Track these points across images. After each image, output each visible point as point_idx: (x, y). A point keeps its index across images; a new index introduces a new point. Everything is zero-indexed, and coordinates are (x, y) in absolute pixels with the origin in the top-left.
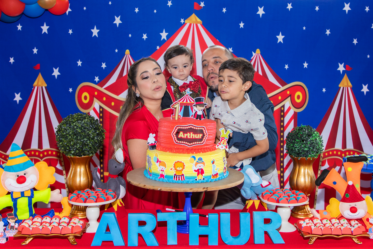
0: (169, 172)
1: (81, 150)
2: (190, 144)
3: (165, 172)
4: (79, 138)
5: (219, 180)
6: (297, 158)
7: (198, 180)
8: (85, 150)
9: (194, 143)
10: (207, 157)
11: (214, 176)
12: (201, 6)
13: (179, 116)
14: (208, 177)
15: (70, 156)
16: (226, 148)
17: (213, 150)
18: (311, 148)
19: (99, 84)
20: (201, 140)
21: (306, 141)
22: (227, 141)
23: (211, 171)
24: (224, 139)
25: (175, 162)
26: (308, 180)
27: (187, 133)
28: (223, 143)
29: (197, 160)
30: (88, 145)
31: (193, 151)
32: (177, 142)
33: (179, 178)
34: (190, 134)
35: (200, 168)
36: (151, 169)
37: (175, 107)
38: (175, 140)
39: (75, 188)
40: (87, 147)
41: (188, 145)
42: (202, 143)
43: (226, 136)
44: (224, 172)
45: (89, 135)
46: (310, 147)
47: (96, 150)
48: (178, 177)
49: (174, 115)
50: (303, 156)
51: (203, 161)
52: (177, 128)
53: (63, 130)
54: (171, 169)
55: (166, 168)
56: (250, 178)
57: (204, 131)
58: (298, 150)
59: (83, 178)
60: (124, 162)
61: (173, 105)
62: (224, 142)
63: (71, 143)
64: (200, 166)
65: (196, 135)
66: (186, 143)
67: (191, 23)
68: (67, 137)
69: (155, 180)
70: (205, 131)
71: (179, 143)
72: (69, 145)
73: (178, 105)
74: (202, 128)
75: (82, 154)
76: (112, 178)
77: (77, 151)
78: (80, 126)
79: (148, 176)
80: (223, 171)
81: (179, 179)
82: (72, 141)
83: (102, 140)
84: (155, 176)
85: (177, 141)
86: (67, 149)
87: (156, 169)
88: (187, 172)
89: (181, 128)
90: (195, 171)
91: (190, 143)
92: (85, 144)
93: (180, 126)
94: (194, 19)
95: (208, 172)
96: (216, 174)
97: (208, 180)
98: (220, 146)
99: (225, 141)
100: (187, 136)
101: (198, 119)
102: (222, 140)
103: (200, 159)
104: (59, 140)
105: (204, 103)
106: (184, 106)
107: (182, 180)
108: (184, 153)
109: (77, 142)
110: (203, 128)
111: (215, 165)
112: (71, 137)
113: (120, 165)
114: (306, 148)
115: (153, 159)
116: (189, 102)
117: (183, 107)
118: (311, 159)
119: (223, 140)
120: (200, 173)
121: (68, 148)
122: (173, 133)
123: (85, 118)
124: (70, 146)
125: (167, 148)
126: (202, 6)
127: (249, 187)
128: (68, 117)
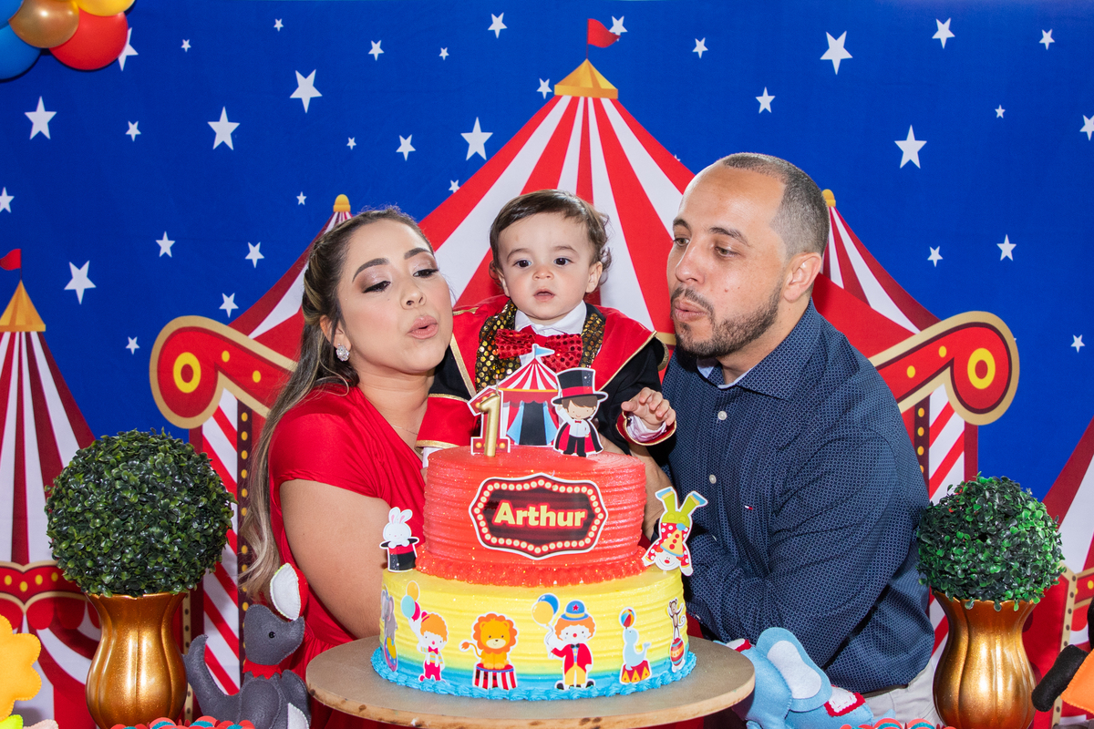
0: (459, 656)
1: (137, 571)
2: (538, 550)
3: (443, 657)
4: (133, 526)
5: (652, 686)
6: (962, 604)
7: (566, 687)
8: (155, 572)
9: (552, 546)
10: (603, 600)
11: (631, 674)
12: (614, 34)
13: (499, 441)
14: (608, 676)
15: (99, 593)
16: (684, 563)
17: (629, 573)
18: (1016, 565)
19: (236, 321)
20: (580, 533)
21: (996, 536)
22: (686, 536)
23: (618, 653)
24: (675, 528)
25: (481, 619)
26: (1006, 686)
27: (525, 508)
28: (672, 547)
29: (562, 609)
30: (164, 552)
31: (549, 577)
32: (489, 543)
33: (495, 678)
34: (538, 510)
35: (575, 641)
36: (393, 643)
37: (484, 407)
38: (482, 535)
39: (116, 715)
40: (160, 560)
41: (533, 553)
42: (587, 546)
43: (683, 519)
44: (673, 659)
45: (168, 513)
46: (1012, 559)
47: (196, 569)
48: (490, 675)
49: (481, 437)
50: (983, 595)
51: (586, 616)
52: (490, 488)
53: (70, 496)
54: (466, 645)
55: (445, 639)
56: (783, 680)
57: (593, 498)
58: (964, 571)
59: (149, 676)
60: (300, 615)
61: (480, 400)
62: (675, 541)
63: (103, 545)
64: (575, 635)
65: (561, 515)
66: (524, 545)
67: (576, 95)
68: (87, 521)
69: (407, 687)
70: (598, 499)
71: (497, 545)
72: (95, 553)
73: (496, 399)
74: (584, 489)
75: (143, 587)
76: (256, 675)
77: (125, 576)
78: (135, 479)
79: (385, 671)
80: (669, 655)
81: (495, 685)
82: (107, 535)
83: (221, 533)
84: (410, 672)
85: (488, 537)
86: (89, 569)
87: (409, 642)
88: (526, 658)
89: (504, 487)
90: (556, 652)
91: (538, 543)
92: (153, 549)
93: (501, 482)
94: (587, 81)
95: (609, 656)
96: (641, 668)
97: (607, 689)
98: (659, 558)
99: (677, 536)
100: (526, 519)
101: (575, 454)
102: (665, 536)
103: (576, 608)
104: (59, 532)
105: (595, 392)
106: (526, 405)
107: (506, 687)
108: (513, 583)
109: (122, 540)
110: (589, 486)
111: (637, 630)
112: (103, 520)
113: (288, 629)
114: (995, 563)
115: (399, 604)
116: (541, 387)
117: (521, 408)
118: (1016, 608)
119: (669, 535)
120: (575, 659)
121: (89, 564)
122: (475, 506)
123: (155, 451)
124: (99, 555)
125: (451, 564)
126: (618, 34)
127: (777, 714)
128: (95, 446)
